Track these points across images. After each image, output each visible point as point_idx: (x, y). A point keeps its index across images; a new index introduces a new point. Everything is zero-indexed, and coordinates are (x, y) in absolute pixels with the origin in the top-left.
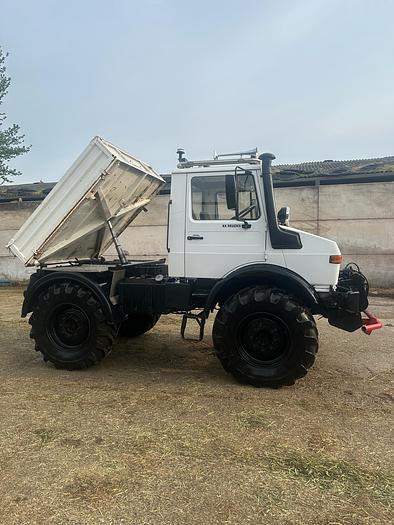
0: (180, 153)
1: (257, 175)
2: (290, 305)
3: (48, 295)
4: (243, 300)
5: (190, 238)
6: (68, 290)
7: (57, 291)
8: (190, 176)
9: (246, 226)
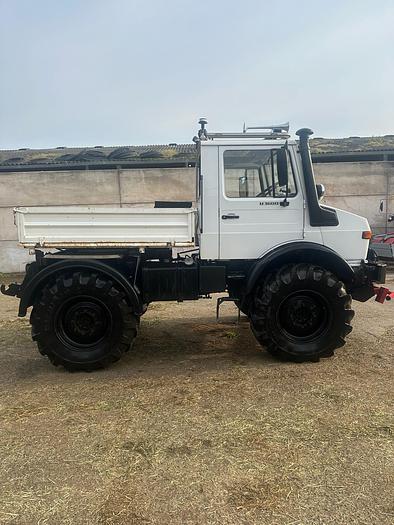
0: (203, 123)
1: (293, 150)
2: (331, 282)
3: (56, 288)
4: (287, 279)
5: (225, 217)
6: (83, 281)
7: (68, 283)
8: (222, 150)
9: (284, 204)
